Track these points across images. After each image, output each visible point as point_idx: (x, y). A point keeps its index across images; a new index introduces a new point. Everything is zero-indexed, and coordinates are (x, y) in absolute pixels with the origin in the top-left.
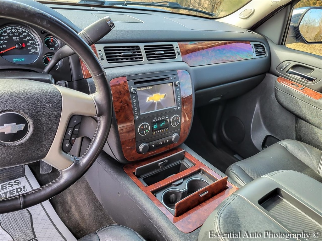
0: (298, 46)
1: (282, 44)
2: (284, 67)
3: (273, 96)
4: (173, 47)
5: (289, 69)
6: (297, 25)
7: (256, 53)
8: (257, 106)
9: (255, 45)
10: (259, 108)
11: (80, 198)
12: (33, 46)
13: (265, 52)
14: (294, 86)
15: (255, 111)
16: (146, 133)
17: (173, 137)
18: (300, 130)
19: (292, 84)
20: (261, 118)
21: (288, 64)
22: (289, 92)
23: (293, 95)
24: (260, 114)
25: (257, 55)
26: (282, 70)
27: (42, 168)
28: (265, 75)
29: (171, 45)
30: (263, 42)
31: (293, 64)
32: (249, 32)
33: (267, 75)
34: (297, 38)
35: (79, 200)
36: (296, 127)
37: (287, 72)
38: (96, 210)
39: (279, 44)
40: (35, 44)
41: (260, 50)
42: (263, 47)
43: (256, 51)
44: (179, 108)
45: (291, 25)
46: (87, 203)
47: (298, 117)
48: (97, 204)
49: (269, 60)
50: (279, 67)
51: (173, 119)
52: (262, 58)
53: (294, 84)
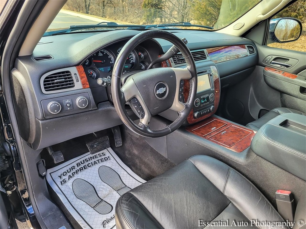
0: (275, 45)
1: (265, 45)
2: (268, 60)
3: (262, 80)
4: (204, 52)
5: (272, 61)
6: (273, 31)
7: (249, 52)
8: (251, 89)
9: (248, 47)
10: (253, 91)
11: (147, 159)
12: (132, 58)
13: (254, 51)
14: (277, 72)
15: (250, 93)
16: (198, 105)
17: (211, 109)
18: (284, 101)
19: (275, 71)
20: (255, 97)
21: (270, 58)
22: (274, 76)
23: (277, 77)
24: (254, 95)
25: (250, 54)
26: (267, 62)
27: (116, 143)
28: (255, 67)
29: (203, 51)
30: (252, 44)
31: (274, 57)
32: (242, 38)
33: (257, 66)
34: (273, 40)
35: (146, 160)
36: (281, 100)
37: (270, 63)
38: (162, 163)
39: (263, 45)
40: (132, 57)
41: (251, 50)
42: (253, 48)
43: (249, 51)
44: (214, 89)
45: (269, 31)
46: (154, 161)
47: (282, 93)
48: (163, 159)
49: (257, 56)
50: (265, 60)
51: (211, 96)
52: (253, 55)
53: (276, 71)
